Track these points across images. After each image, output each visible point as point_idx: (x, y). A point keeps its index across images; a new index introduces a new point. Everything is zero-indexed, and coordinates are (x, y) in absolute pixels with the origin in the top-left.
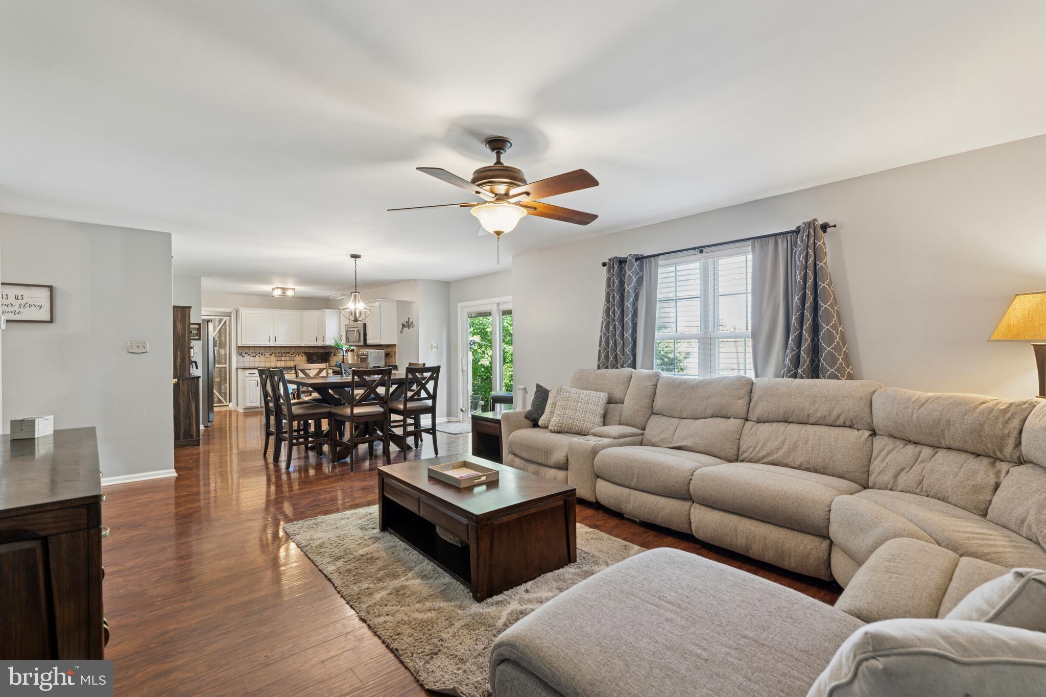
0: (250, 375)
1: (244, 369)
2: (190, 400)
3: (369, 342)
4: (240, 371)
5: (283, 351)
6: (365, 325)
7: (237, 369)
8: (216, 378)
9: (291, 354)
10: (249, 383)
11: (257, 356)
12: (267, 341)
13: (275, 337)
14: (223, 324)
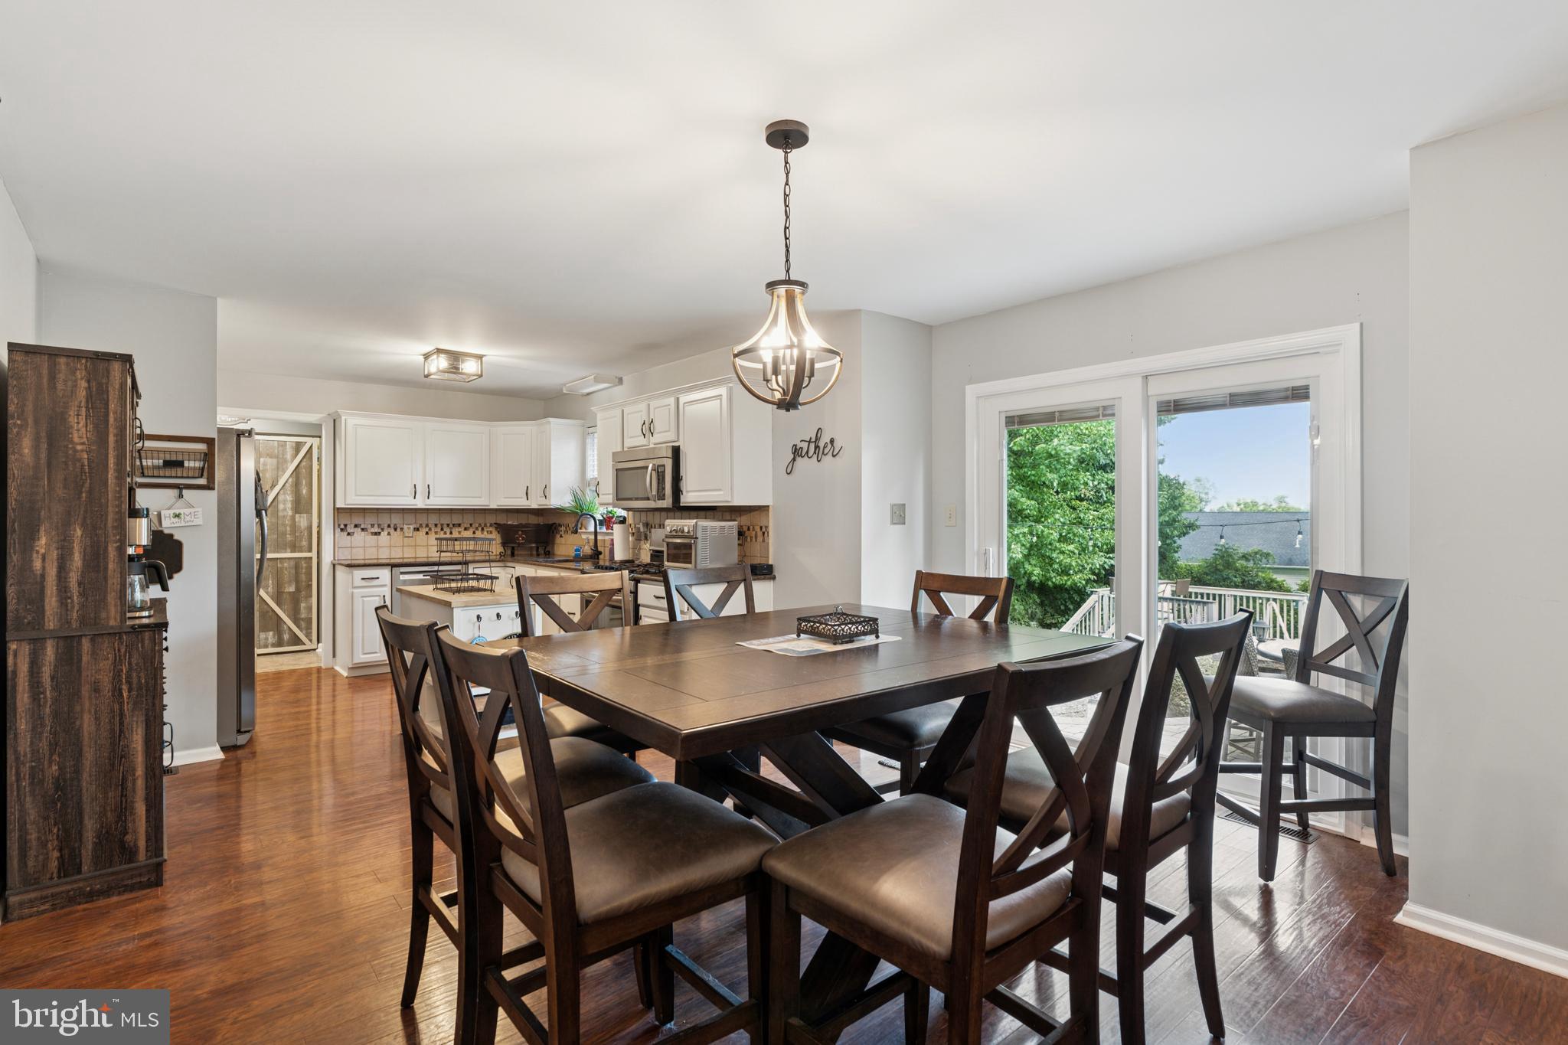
0: (364, 583)
1: (349, 566)
2: (122, 715)
3: (689, 498)
4: (341, 572)
5: (446, 520)
6: (676, 452)
7: (334, 565)
8: (286, 585)
9: (466, 529)
10: (363, 601)
11: (384, 534)
12: (407, 496)
13: (429, 486)
14: (305, 455)
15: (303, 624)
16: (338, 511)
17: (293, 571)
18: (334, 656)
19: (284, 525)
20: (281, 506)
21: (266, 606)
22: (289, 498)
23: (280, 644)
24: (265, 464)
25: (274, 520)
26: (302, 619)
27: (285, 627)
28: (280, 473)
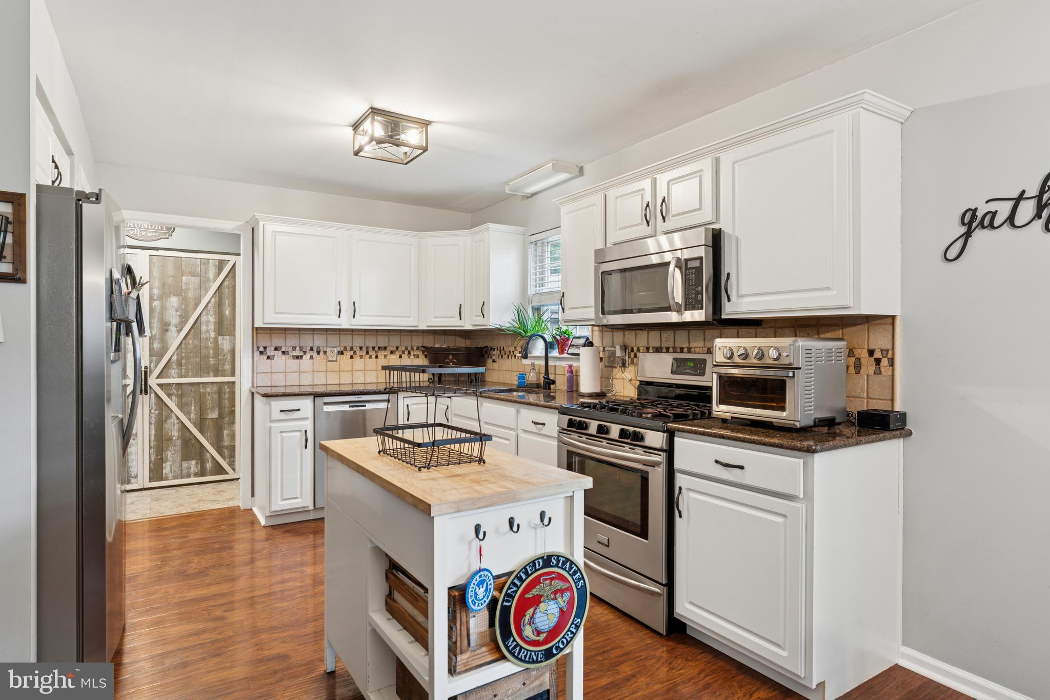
0: (283, 416)
1: (269, 395)
3: (741, 307)
4: (260, 403)
5: (371, 342)
6: (716, 240)
7: (253, 394)
8: (209, 411)
9: (392, 353)
10: (282, 437)
11: (306, 357)
12: (331, 315)
13: (354, 303)
14: (228, 273)
15: (226, 452)
16: (257, 331)
17: (216, 397)
18: (253, 495)
19: (207, 348)
20: (204, 328)
21: (188, 434)
22: (212, 319)
23: (202, 473)
24: (187, 283)
25: (196, 343)
26: (225, 447)
27: (208, 455)
28: (203, 292)
